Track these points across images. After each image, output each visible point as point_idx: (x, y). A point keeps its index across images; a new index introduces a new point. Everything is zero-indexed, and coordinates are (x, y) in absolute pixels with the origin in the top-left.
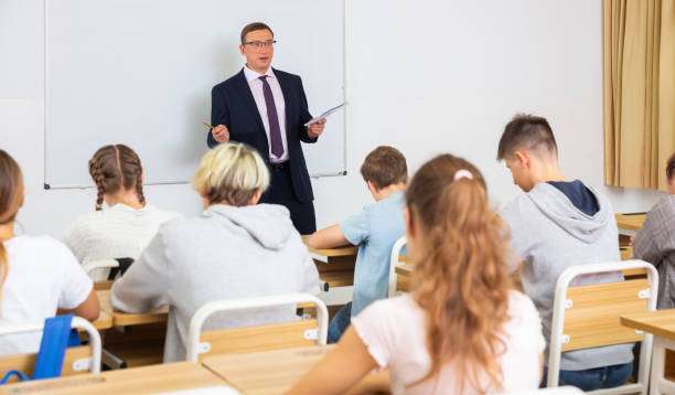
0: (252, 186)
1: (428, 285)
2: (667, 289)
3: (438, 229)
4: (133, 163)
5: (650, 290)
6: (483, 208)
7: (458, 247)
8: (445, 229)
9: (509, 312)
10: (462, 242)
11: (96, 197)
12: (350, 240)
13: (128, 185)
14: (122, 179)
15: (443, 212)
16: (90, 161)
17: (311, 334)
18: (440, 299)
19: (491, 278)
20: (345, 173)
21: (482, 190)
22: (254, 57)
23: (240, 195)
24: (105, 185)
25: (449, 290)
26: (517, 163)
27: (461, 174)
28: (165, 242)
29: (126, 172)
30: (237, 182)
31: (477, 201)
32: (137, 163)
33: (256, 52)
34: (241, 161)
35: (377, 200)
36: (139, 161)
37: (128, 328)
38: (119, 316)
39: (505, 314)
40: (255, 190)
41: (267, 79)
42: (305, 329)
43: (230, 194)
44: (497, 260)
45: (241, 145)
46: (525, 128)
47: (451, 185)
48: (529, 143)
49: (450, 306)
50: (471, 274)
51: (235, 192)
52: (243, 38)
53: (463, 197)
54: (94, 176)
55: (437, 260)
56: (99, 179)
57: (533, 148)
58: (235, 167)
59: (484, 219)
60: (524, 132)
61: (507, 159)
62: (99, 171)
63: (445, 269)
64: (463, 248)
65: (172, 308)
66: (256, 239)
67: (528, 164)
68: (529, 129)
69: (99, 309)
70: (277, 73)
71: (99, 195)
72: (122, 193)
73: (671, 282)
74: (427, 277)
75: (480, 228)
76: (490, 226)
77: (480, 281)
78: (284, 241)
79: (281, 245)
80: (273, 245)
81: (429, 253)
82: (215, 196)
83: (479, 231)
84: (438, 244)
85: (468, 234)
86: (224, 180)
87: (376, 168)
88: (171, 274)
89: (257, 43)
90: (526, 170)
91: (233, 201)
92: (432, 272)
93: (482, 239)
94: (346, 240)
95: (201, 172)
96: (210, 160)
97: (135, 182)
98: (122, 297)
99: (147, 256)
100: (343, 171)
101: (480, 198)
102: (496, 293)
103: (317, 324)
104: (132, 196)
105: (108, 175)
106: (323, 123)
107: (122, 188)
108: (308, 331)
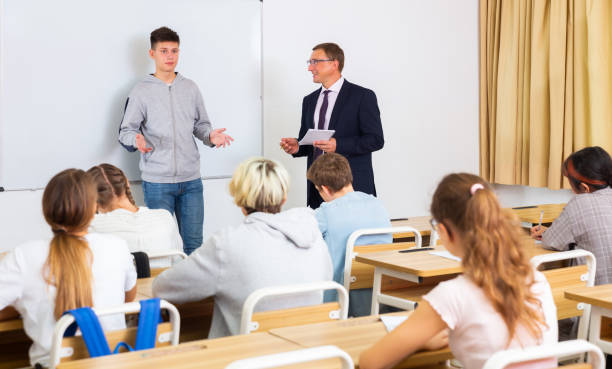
4: (118, 174)
5: (589, 274)
8: (475, 231)
13: (119, 193)
14: (113, 189)
17: (335, 314)
19: (516, 258)
25: (493, 275)
27: (475, 187)
28: (218, 246)
29: (114, 183)
31: (493, 205)
32: (121, 173)
42: (329, 311)
44: (515, 242)
50: (501, 259)
59: (501, 217)
64: (491, 241)
66: (290, 240)
72: (115, 200)
75: (499, 224)
76: (505, 221)
77: (509, 262)
78: (314, 241)
79: (311, 244)
80: (304, 244)
83: (499, 226)
85: (492, 230)
102: (522, 267)
103: (340, 307)
104: (125, 201)
107: (115, 196)
108: (333, 312)
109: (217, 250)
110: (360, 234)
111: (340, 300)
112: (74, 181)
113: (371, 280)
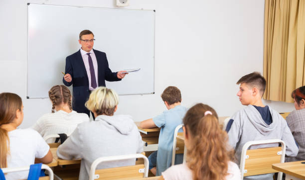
1: (194, 161)
3: (198, 137)
5: (282, 152)
6: (217, 127)
7: (207, 144)
8: (201, 137)
9: (228, 172)
10: (208, 142)
11: (52, 107)
12: (157, 125)
13: (65, 102)
14: (63, 99)
15: (200, 129)
16: (49, 92)
17: (142, 170)
18: (199, 166)
19: (220, 157)
20: (154, 93)
21: (216, 119)
22: (85, 46)
24: (56, 101)
25: (203, 163)
27: (207, 113)
29: (64, 96)
30: (107, 106)
31: (214, 125)
32: (69, 93)
34: (107, 96)
35: (169, 109)
37: (64, 166)
38: (60, 161)
39: (226, 172)
41: (91, 55)
42: (139, 169)
43: (105, 111)
44: (223, 149)
47: (204, 118)
49: (203, 169)
50: (212, 156)
51: (108, 110)
53: (209, 123)
54: (51, 98)
55: (198, 150)
56: (53, 98)
58: (105, 99)
59: (217, 132)
62: (53, 95)
63: (201, 153)
64: (208, 145)
65: (83, 159)
66: (118, 131)
69: (53, 158)
71: (53, 105)
72: (63, 105)
74: (193, 157)
76: (220, 135)
77: (216, 159)
78: (130, 131)
79: (128, 133)
80: (125, 133)
81: (194, 147)
82: (99, 112)
83: (215, 137)
84: (198, 143)
85: (211, 139)
87: (169, 96)
88: (82, 146)
91: (107, 113)
92: (196, 155)
93: (216, 141)
94: (155, 125)
97: (68, 101)
101: (216, 124)
102: (222, 164)
103: (144, 167)
104: (66, 107)
105: (57, 97)
107: (63, 102)
108: (141, 169)
109: (79, 134)
110: (181, 126)
111: (145, 164)
113: (183, 150)
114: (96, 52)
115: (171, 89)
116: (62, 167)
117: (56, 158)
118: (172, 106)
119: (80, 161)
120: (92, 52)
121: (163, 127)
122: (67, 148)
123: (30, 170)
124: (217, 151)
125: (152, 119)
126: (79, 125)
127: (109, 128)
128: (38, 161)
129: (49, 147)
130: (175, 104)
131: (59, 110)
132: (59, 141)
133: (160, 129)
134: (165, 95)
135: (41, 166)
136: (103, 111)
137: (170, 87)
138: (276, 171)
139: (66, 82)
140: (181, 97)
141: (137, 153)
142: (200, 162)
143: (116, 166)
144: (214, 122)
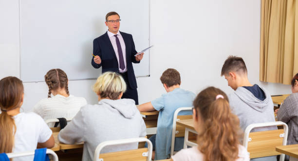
0: (119, 91)
2: (292, 132)
3: (209, 120)
4: (64, 77)
5: (284, 134)
6: (228, 112)
7: (218, 128)
8: (212, 120)
9: (239, 155)
10: (219, 125)
11: (48, 92)
12: (156, 109)
13: (62, 87)
14: (60, 84)
15: (211, 113)
16: (45, 76)
17: (145, 154)
18: (210, 149)
19: (232, 141)
20: (149, 76)
21: (228, 103)
22: (112, 27)
23: (114, 95)
24: (52, 86)
25: (213, 147)
26: (230, 77)
27: (219, 96)
28: (83, 115)
29: (61, 81)
30: (113, 89)
32: (66, 77)
33: (112, 25)
34: (114, 80)
35: (168, 92)
36: (66, 76)
37: (66, 150)
38: (62, 145)
40: (121, 92)
41: (118, 36)
43: (110, 95)
44: (234, 133)
45: (114, 73)
46: (233, 62)
47: (215, 101)
48: (236, 69)
49: (214, 152)
50: (223, 139)
51: (112, 93)
52: (106, 18)
53: (220, 106)
54: (47, 82)
56: (50, 83)
57: (237, 71)
58: (112, 82)
59: (229, 116)
60: (233, 64)
61: (225, 76)
62: (50, 80)
63: (212, 137)
64: (220, 128)
65: (86, 142)
66: (122, 114)
67: (235, 78)
68: (235, 63)
69: (54, 142)
70: (122, 33)
71: (49, 90)
72: (59, 89)
73: (293, 129)
74: (205, 140)
75: (227, 120)
76: (231, 119)
77: (227, 142)
78: (133, 115)
79: (133, 117)
80: (129, 116)
81: (206, 130)
82: (104, 95)
84: (209, 126)
85: (222, 122)
86: (108, 88)
87: (167, 78)
88: (86, 128)
89: (113, 21)
90: (234, 80)
91: (111, 97)
92: (207, 138)
93: (228, 125)
94: (154, 108)
95: (97, 84)
96: (101, 79)
97: (65, 86)
98: (63, 137)
99: (75, 121)
100: (148, 75)
102: (234, 147)
103: (148, 150)
104: (64, 91)
105: (53, 82)
106: (142, 55)
107: (60, 87)
108: (144, 153)
109: (82, 117)
110: (181, 110)
111: (148, 147)
112: (10, 82)
113: (184, 133)
114: (123, 34)
115: (170, 72)
116: (64, 151)
117: (58, 143)
118: (171, 88)
119: (83, 145)
120: (118, 33)
121: (162, 110)
122: (69, 132)
123: (35, 155)
124: (228, 135)
125: (150, 102)
126: (82, 108)
127: (113, 111)
128: (41, 146)
129: (51, 131)
130: (174, 86)
131: (56, 94)
132: (59, 126)
133: (158, 113)
134: (164, 77)
135: (46, 151)
136: (107, 94)
137: (169, 70)
138: (278, 153)
139: (96, 64)
140: (180, 79)
141: (140, 137)
142: (211, 145)
143: (120, 150)
144: (226, 106)
